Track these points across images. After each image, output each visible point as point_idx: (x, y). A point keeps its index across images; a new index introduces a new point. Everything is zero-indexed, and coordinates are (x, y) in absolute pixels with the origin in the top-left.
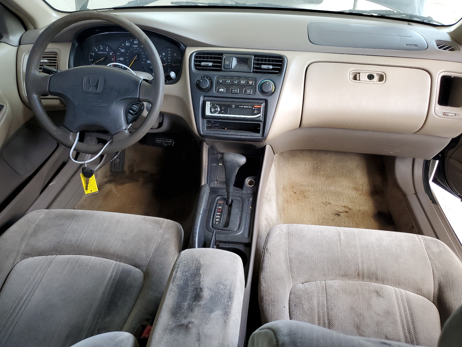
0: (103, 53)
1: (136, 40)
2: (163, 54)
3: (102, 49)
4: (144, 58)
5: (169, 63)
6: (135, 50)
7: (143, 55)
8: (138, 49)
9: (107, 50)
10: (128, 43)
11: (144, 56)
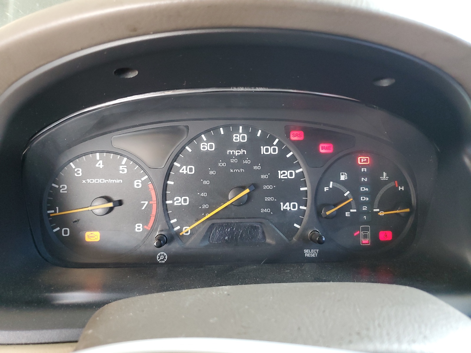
0: (105, 181)
1: (241, 131)
2: (343, 178)
3: (101, 166)
4: (269, 193)
5: (365, 208)
6: (234, 166)
7: (266, 182)
8: (246, 162)
9: (123, 169)
10: (207, 142)
11: (270, 187)
